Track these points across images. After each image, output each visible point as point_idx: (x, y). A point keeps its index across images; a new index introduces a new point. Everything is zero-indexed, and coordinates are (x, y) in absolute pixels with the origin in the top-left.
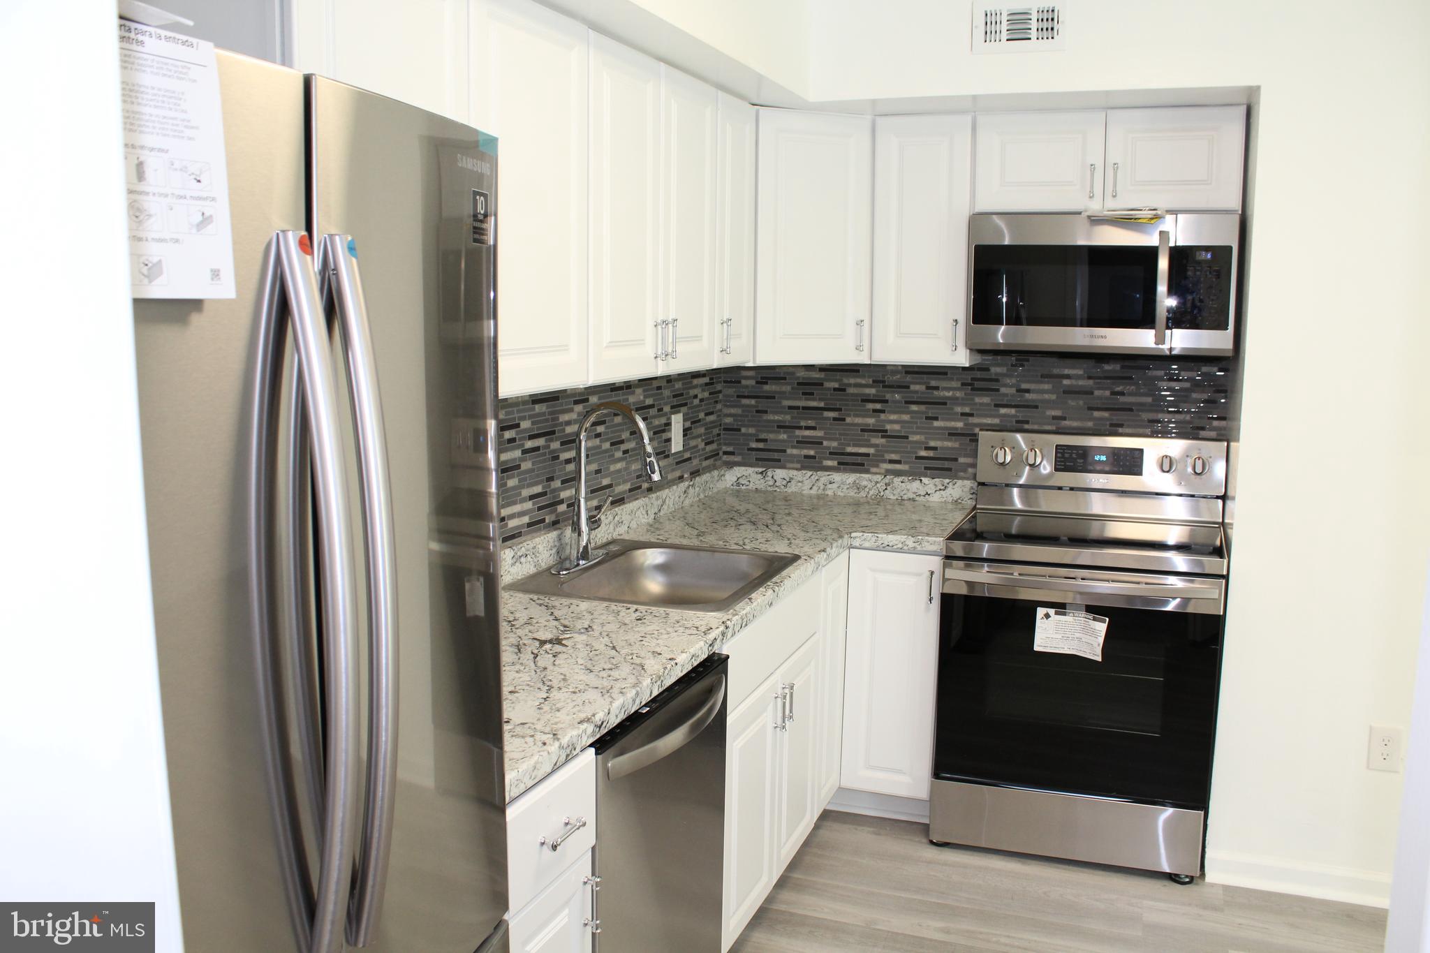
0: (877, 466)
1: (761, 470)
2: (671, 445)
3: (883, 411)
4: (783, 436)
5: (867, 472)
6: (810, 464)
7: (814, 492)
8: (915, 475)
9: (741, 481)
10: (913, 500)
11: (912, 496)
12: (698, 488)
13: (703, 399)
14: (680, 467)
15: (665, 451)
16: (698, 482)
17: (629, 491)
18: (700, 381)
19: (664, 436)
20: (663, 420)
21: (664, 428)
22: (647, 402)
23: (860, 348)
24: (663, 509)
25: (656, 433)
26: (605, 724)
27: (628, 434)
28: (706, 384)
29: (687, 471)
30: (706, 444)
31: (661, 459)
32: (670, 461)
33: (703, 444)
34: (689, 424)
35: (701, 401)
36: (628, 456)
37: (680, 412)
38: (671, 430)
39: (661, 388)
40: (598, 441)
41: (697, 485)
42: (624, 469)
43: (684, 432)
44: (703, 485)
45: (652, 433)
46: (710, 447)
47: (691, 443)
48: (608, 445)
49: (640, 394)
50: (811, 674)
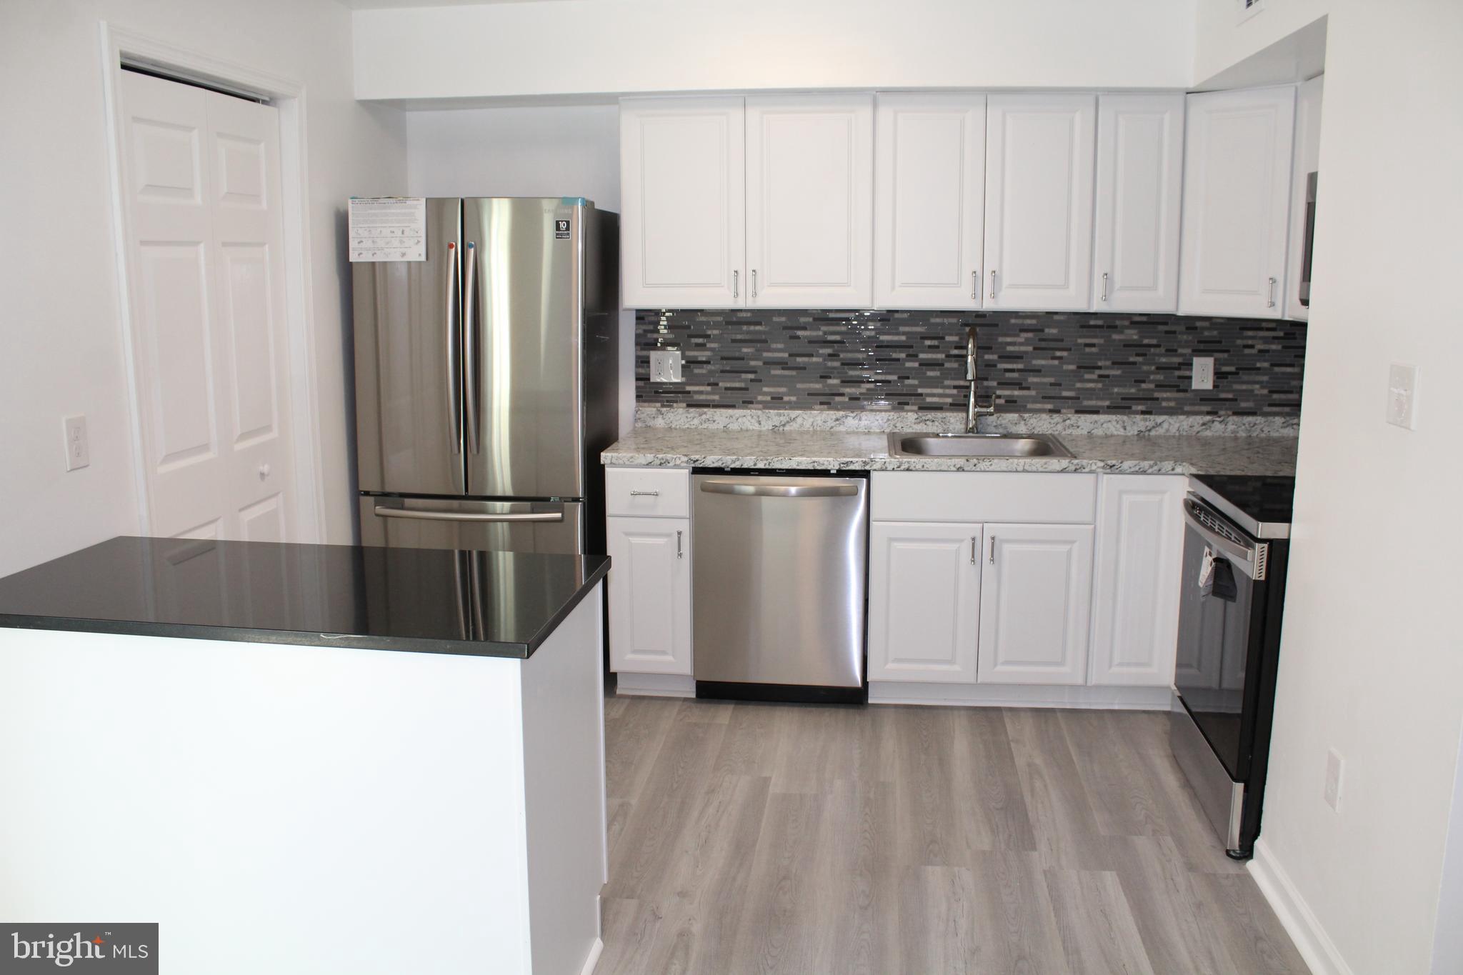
2: (1191, 382)
12: (1234, 426)
13: (1267, 351)
14: (1212, 403)
15: (1179, 386)
16: (1233, 420)
17: (1108, 407)
18: (1262, 334)
19: (1177, 373)
20: (1176, 360)
21: (1179, 367)
22: (1146, 341)
23: (1272, 304)
24: (1157, 431)
25: (1160, 368)
26: (699, 462)
27: (1108, 363)
28: (1274, 338)
29: (1226, 409)
30: (1271, 392)
31: (1170, 391)
32: (1188, 395)
33: (1265, 392)
34: (1232, 369)
35: (1260, 351)
36: (1107, 379)
37: (1212, 356)
38: (1191, 370)
39: (1174, 332)
40: (1056, 362)
41: (1230, 423)
42: (1101, 389)
43: (1219, 375)
44: (1247, 425)
45: (1153, 368)
46: (1283, 396)
47: (1237, 387)
48: (1073, 367)
49: (1133, 334)
50: (1069, 553)
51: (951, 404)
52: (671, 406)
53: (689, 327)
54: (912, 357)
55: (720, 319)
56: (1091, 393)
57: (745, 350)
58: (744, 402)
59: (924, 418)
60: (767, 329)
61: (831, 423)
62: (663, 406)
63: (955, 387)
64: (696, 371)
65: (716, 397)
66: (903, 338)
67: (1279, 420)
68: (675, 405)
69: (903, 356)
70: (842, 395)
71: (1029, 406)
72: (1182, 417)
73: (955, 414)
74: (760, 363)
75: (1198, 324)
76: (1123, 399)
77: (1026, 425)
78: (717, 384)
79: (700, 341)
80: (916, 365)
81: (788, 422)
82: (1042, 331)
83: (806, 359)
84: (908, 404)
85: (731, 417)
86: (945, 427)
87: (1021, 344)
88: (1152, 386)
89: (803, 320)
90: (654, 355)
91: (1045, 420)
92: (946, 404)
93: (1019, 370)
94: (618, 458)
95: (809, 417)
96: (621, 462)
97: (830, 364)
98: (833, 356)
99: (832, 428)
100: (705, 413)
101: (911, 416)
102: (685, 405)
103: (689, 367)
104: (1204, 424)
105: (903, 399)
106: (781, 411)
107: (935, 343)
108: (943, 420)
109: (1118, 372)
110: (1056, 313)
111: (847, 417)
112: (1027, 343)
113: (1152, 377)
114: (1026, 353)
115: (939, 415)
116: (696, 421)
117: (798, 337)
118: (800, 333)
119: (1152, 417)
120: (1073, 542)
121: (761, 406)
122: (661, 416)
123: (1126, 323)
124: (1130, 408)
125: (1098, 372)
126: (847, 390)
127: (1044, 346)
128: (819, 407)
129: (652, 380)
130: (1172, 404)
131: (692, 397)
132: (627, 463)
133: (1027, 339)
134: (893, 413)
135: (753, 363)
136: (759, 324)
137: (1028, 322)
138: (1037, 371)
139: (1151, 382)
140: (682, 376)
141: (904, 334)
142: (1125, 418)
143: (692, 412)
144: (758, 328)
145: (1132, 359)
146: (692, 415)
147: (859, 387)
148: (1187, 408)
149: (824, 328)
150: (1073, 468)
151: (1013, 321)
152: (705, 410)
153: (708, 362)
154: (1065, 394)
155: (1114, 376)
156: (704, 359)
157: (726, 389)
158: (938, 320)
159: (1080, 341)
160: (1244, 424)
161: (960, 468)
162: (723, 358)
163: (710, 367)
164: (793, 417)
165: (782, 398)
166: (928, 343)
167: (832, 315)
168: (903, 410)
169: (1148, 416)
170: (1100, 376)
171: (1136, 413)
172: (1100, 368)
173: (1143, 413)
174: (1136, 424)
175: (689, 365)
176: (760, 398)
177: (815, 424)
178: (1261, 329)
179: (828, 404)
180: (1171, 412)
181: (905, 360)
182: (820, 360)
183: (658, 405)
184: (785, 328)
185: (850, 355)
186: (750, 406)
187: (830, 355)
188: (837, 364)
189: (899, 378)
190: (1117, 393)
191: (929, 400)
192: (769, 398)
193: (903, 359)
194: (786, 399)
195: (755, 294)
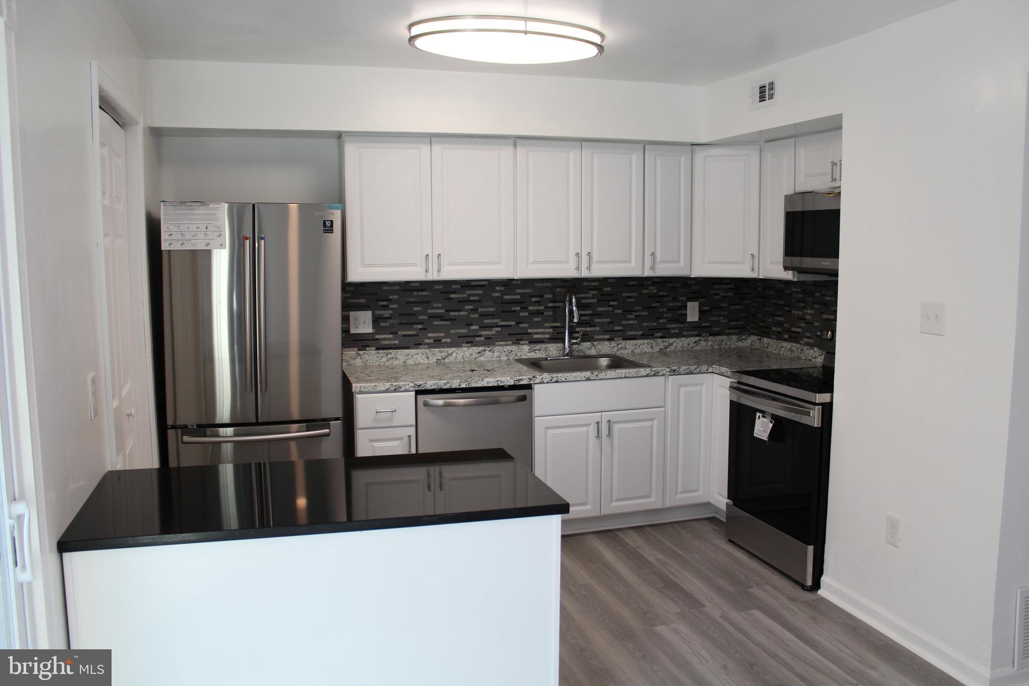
0: (802, 340)
1: (759, 337)
2: (687, 317)
3: (804, 308)
4: (771, 320)
5: (798, 343)
6: (779, 337)
7: (776, 352)
8: (811, 346)
9: (754, 344)
10: (810, 360)
11: (810, 358)
12: (712, 342)
13: (726, 297)
14: (698, 329)
15: (680, 320)
16: (711, 339)
17: (641, 335)
18: (723, 286)
19: (679, 312)
20: (678, 304)
21: (679, 308)
22: (661, 293)
23: (753, 270)
24: (670, 348)
25: (670, 309)
26: (422, 386)
27: (640, 308)
28: (729, 289)
29: (706, 333)
30: (729, 321)
31: (675, 324)
32: (686, 325)
33: (726, 321)
34: (708, 308)
35: (723, 297)
36: (640, 318)
37: (697, 301)
38: (686, 310)
39: (676, 288)
40: (611, 309)
41: (710, 340)
42: (636, 324)
43: (701, 312)
44: (718, 342)
45: (666, 309)
46: (735, 323)
47: (711, 319)
48: (620, 311)
49: (653, 290)
50: (652, 426)
51: (549, 339)
52: (365, 350)
53: (376, 294)
54: (524, 309)
55: (398, 288)
56: (631, 328)
57: (415, 309)
58: (415, 344)
59: (534, 348)
60: (430, 294)
61: (475, 355)
62: (359, 350)
63: (551, 327)
64: (382, 324)
65: (397, 342)
66: (518, 297)
67: (734, 337)
68: (368, 349)
69: (518, 308)
70: (481, 336)
71: (596, 337)
72: (683, 339)
73: (553, 345)
74: (426, 317)
75: (689, 282)
76: (649, 329)
77: (596, 349)
78: (397, 333)
79: (385, 303)
80: (527, 314)
81: (447, 356)
82: (602, 289)
83: (456, 313)
84: (522, 340)
85: (408, 354)
86: (547, 353)
87: (590, 298)
88: (665, 321)
89: (454, 287)
90: (352, 314)
91: (607, 345)
92: (545, 338)
93: (589, 315)
94: (365, 388)
95: (461, 352)
96: (367, 390)
97: (472, 316)
98: (474, 310)
99: (476, 358)
100: (390, 353)
101: (526, 348)
102: (374, 348)
103: (378, 322)
104: (695, 342)
105: (519, 337)
106: (442, 349)
107: (539, 299)
108: (546, 349)
109: (646, 313)
110: (610, 278)
111: (485, 351)
112: (593, 297)
113: (665, 315)
114: (593, 303)
115: (543, 346)
116: (384, 359)
117: (451, 299)
118: (452, 296)
119: (667, 340)
120: (653, 420)
121: (427, 346)
122: (359, 357)
123: (650, 283)
124: (653, 335)
125: (635, 314)
126: (484, 333)
127: (604, 299)
128: (465, 345)
129: (351, 332)
130: (677, 331)
131: (380, 342)
132: (372, 390)
133: (593, 295)
134: (514, 347)
135: (421, 317)
136: (425, 290)
137: (594, 284)
138: (600, 315)
139: (665, 318)
140: (373, 328)
141: (519, 294)
142: (652, 341)
143: (381, 353)
144: (424, 293)
145: (653, 305)
146: (381, 355)
147: (492, 330)
148: (685, 333)
149: (468, 292)
150: (652, 373)
151: (585, 284)
152: (390, 351)
153: (390, 318)
154: (616, 328)
155: (644, 316)
156: (388, 316)
157: (404, 336)
158: (539, 284)
159: (624, 295)
160: (717, 341)
161: (588, 378)
162: (400, 315)
163: (391, 321)
164: (450, 352)
165: (440, 340)
166: (534, 299)
167: (472, 283)
168: (519, 344)
169: (665, 339)
170: (636, 316)
171: (657, 338)
172: (636, 311)
173: (661, 337)
174: (660, 344)
175: (376, 321)
176: (426, 341)
177: (464, 357)
178: (722, 284)
179: (472, 343)
180: (677, 336)
181: (520, 311)
182: (465, 313)
183: (356, 349)
184: (442, 293)
185: (485, 309)
186: (420, 346)
187: (472, 310)
188: (477, 316)
189: (516, 323)
190: (646, 326)
191: (535, 336)
192: (432, 341)
193: (519, 311)
194: (443, 340)
195: (439, 271)
